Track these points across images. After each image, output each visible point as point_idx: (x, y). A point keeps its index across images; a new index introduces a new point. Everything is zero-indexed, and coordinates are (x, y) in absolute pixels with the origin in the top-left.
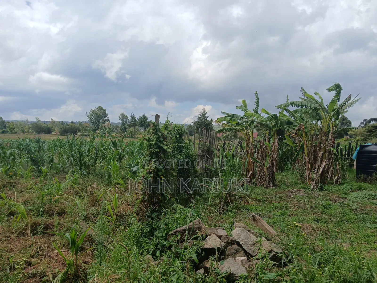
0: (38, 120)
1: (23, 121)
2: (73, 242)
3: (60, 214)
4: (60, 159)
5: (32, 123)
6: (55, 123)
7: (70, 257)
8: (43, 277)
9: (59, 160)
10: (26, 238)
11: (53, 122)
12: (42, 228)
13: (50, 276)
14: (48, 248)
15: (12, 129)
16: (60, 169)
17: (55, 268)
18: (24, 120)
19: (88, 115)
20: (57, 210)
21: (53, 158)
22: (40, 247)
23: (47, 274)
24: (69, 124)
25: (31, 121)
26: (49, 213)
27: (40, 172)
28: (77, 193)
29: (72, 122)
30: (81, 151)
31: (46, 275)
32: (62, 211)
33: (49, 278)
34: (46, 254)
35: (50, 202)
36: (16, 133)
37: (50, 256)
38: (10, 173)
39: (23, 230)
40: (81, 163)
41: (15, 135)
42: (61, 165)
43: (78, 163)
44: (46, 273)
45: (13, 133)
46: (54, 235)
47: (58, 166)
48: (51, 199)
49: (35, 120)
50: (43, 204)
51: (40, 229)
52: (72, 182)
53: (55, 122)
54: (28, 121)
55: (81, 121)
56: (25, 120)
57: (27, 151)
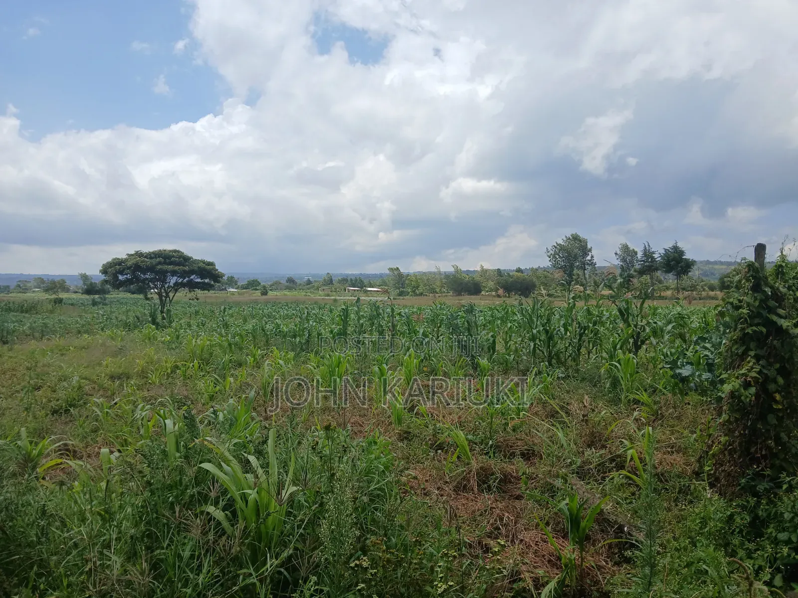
0: (458, 271)
1: (430, 273)
2: (575, 521)
3: (528, 456)
4: (508, 345)
5: (447, 276)
6: (488, 273)
7: (568, 551)
8: (514, 581)
9: (506, 345)
10: (470, 496)
11: (484, 272)
12: (497, 481)
13: (529, 581)
14: (516, 523)
15: (414, 287)
16: (511, 363)
17: (535, 567)
18: (434, 270)
19: (549, 254)
20: (520, 447)
21: (494, 342)
22: (501, 519)
23: (522, 576)
24: (512, 274)
25: (445, 273)
26: (505, 450)
27: (476, 367)
28: (553, 415)
29: (519, 270)
30: (550, 328)
31: (520, 579)
32: (529, 450)
33: (528, 586)
34: (514, 534)
35: (505, 429)
36: (421, 294)
37: (522, 541)
38: (425, 369)
39: (464, 479)
40: (550, 353)
41: (421, 298)
42: (512, 357)
43: (543, 353)
44: (520, 574)
45: (417, 295)
46: (519, 498)
47: (508, 357)
48: (506, 424)
49: (452, 270)
50: (493, 432)
51: (494, 482)
52: (540, 392)
53: (486, 271)
54: (440, 273)
55: (535, 267)
56: (436, 270)
57: (451, 328)
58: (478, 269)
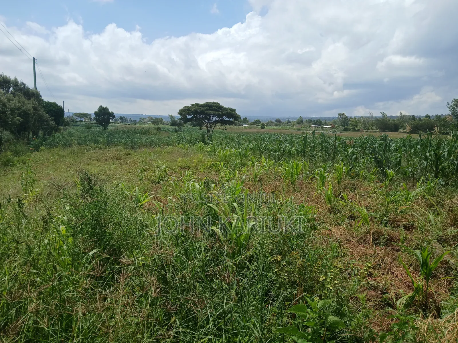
0: (384, 116)
1: (366, 117)
2: (425, 264)
3: (408, 228)
4: (410, 163)
5: (377, 119)
6: (405, 118)
7: (419, 281)
8: (384, 293)
9: (408, 163)
10: (367, 246)
11: (402, 117)
12: (385, 239)
13: (393, 295)
14: (391, 263)
15: (354, 126)
16: (409, 174)
17: (399, 288)
18: (368, 115)
19: (449, 106)
20: (404, 222)
21: (400, 161)
22: (383, 260)
23: (389, 291)
24: (422, 119)
25: (376, 117)
26: (394, 223)
27: (385, 175)
28: (430, 206)
29: (427, 116)
30: (439, 152)
31: (388, 293)
32: (409, 224)
33: (392, 297)
34: (389, 269)
35: (396, 211)
36: (359, 130)
37: (393, 273)
38: (352, 174)
39: (364, 236)
40: (437, 169)
41: (358, 133)
42: (410, 170)
43: (432, 168)
44: (388, 290)
45: (355, 131)
46: (398, 250)
47: (407, 170)
48: (397, 209)
49: (380, 115)
50: (387, 212)
51: (383, 240)
52: (425, 192)
53: (404, 116)
54: (372, 117)
55: (439, 114)
56: (369, 115)
57: (371, 150)
58: (398, 115)
